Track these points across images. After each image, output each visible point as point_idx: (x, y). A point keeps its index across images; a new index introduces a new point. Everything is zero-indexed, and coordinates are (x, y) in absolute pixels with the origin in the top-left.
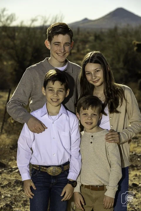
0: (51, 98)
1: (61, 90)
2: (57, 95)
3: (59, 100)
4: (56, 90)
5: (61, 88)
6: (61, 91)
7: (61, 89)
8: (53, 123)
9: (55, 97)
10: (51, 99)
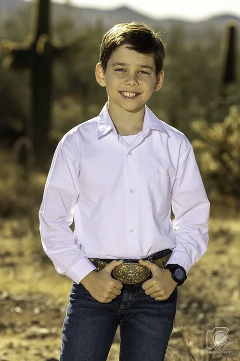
0: (121, 90)
1: (145, 70)
2: (137, 82)
3: (139, 94)
4: (132, 70)
5: (144, 65)
6: (144, 72)
7: (145, 67)
8: (129, 153)
9: (129, 87)
10: (120, 92)
